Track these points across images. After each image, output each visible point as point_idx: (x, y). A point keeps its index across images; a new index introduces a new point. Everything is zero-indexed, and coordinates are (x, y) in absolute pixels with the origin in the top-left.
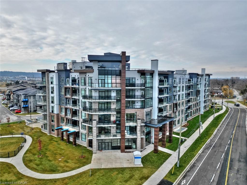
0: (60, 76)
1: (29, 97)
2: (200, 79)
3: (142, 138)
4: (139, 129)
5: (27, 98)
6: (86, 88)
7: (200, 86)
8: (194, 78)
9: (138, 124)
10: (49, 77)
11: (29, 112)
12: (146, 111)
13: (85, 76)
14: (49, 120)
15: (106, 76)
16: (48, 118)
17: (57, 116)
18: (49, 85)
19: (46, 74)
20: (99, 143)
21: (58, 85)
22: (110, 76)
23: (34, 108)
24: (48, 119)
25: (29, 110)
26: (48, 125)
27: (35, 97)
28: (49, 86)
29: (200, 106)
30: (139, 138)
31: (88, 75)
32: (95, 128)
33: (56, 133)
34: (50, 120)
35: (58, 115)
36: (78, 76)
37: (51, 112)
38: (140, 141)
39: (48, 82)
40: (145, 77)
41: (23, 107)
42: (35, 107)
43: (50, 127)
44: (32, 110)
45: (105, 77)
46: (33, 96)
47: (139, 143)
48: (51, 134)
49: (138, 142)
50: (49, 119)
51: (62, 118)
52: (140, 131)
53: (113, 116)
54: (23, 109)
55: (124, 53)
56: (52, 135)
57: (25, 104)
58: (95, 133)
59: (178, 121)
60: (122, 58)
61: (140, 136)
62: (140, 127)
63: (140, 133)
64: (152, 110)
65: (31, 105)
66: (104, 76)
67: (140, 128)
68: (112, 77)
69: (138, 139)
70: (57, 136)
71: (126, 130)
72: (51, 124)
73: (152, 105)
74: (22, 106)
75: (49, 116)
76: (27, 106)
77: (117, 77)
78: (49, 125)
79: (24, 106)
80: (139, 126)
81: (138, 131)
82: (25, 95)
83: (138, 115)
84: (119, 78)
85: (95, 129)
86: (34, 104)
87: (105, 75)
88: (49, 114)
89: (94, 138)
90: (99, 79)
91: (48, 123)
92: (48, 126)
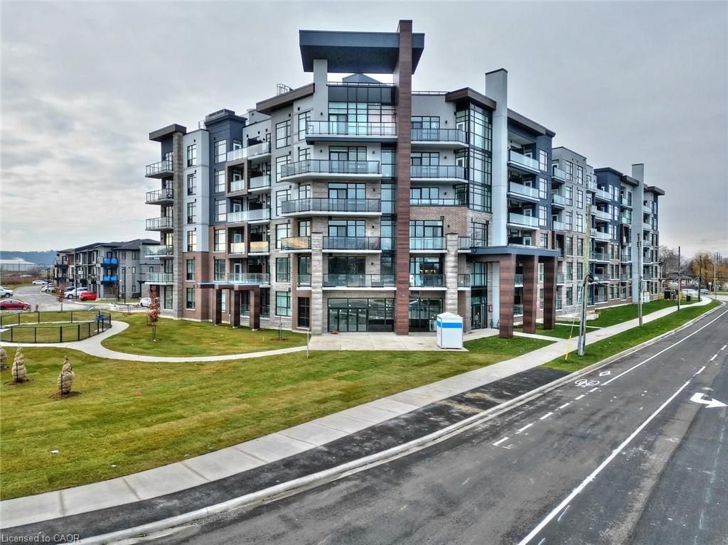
0: (215, 139)
1: (121, 253)
2: (630, 195)
3: (461, 293)
4: (453, 264)
5: (116, 256)
6: (290, 152)
7: (630, 217)
8: (610, 186)
9: (448, 247)
10: (182, 148)
11: (119, 298)
12: (472, 220)
13: (290, 115)
14: (178, 275)
15: (352, 106)
16: (176, 269)
17: (202, 257)
18: (182, 172)
19: (175, 138)
20: (329, 309)
21: (208, 169)
22: (363, 106)
23: (134, 286)
24: (176, 273)
25: (121, 291)
26: (176, 289)
27: (139, 255)
28: (181, 174)
29: (631, 277)
30: (452, 291)
31: (299, 109)
32: (320, 257)
33: (200, 308)
34: (183, 275)
35: (205, 255)
36: (267, 130)
37: (185, 250)
38: (456, 301)
39: (181, 162)
40: (469, 115)
41: (102, 283)
42: (137, 284)
43: (182, 295)
44: (129, 293)
45: (348, 109)
46: (133, 250)
47: (452, 307)
48: (184, 319)
49: (451, 304)
50: (179, 271)
51: (217, 261)
52: (456, 270)
53: (373, 227)
54: (102, 286)
55: (406, 25)
56: (187, 319)
57: (109, 273)
58: (319, 271)
59: (567, 292)
60: (401, 39)
61: (455, 285)
62: (455, 256)
63: (455, 275)
64: (490, 222)
65: (126, 278)
66: (344, 106)
67: (455, 262)
68: (370, 107)
69: (448, 296)
70: (202, 319)
71: (412, 271)
72: (186, 286)
73: (491, 208)
74: (101, 279)
75: (179, 263)
76: (114, 279)
77: (383, 107)
78: (179, 291)
79: (107, 279)
80: (453, 253)
81: (451, 269)
82: (109, 250)
83: (449, 226)
84: (390, 112)
85: (318, 261)
86: (133, 277)
87: (348, 102)
88: (179, 255)
89: (315, 288)
90: (330, 115)
91: (176, 284)
92: (175, 293)
